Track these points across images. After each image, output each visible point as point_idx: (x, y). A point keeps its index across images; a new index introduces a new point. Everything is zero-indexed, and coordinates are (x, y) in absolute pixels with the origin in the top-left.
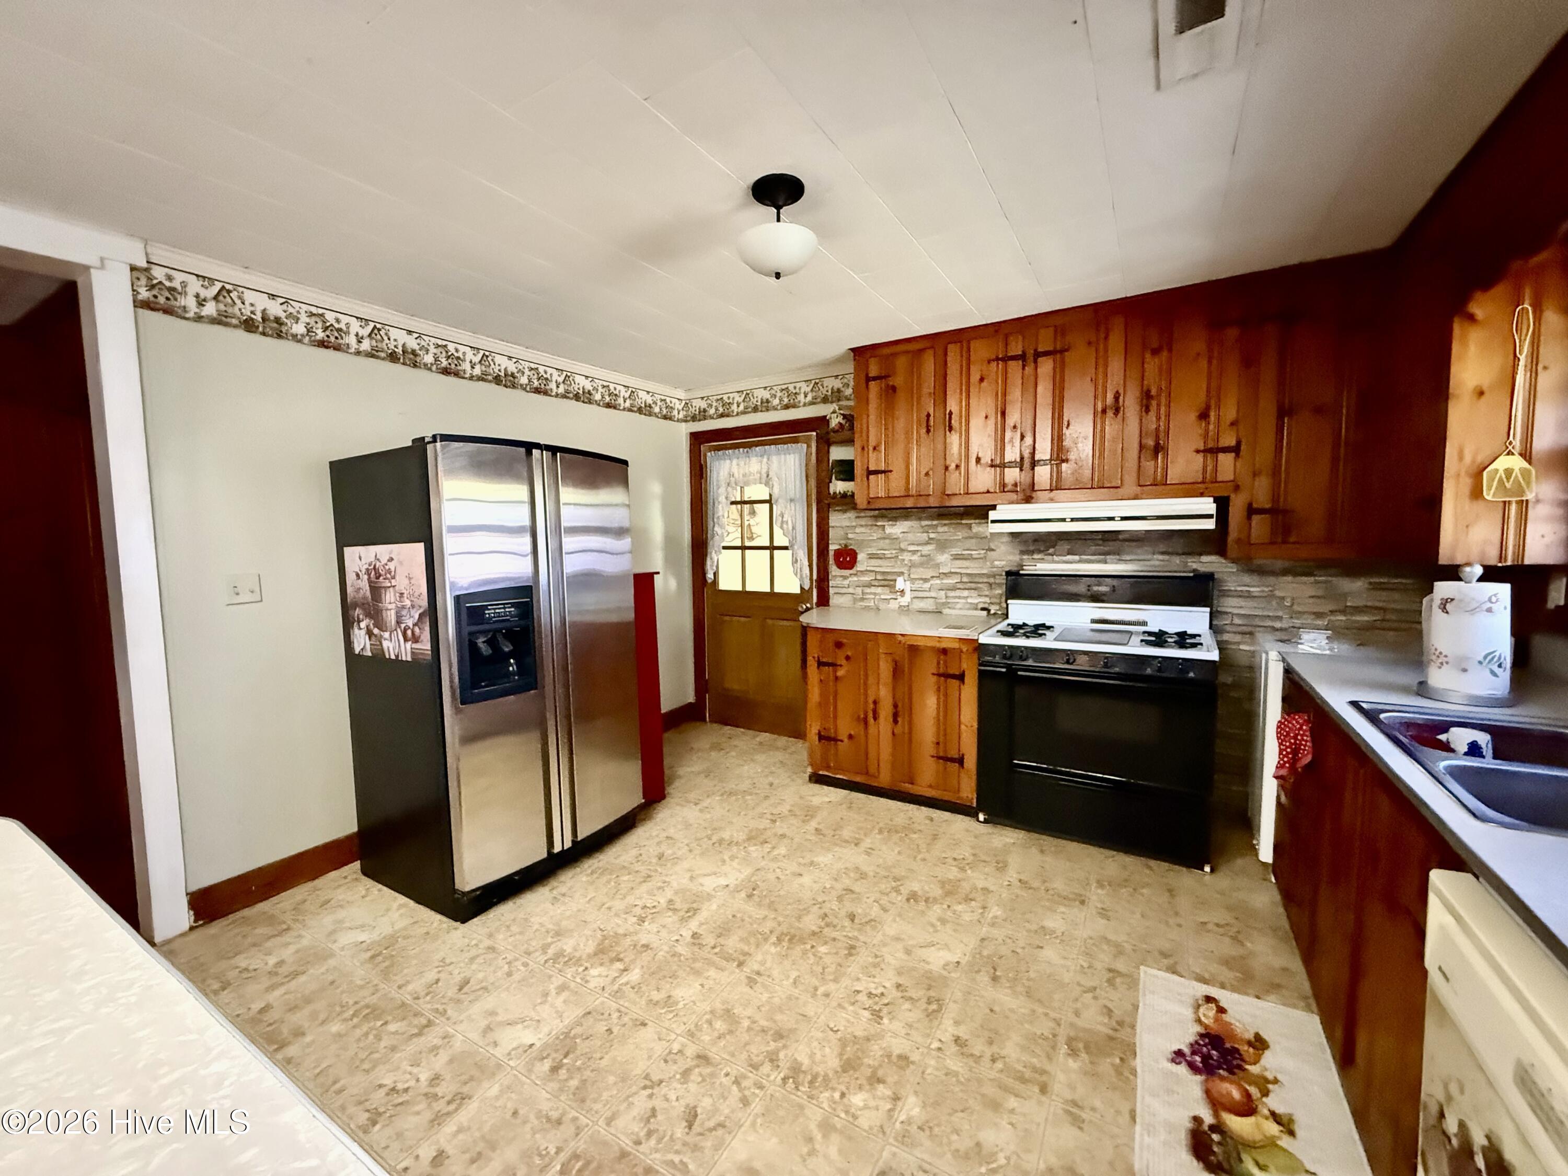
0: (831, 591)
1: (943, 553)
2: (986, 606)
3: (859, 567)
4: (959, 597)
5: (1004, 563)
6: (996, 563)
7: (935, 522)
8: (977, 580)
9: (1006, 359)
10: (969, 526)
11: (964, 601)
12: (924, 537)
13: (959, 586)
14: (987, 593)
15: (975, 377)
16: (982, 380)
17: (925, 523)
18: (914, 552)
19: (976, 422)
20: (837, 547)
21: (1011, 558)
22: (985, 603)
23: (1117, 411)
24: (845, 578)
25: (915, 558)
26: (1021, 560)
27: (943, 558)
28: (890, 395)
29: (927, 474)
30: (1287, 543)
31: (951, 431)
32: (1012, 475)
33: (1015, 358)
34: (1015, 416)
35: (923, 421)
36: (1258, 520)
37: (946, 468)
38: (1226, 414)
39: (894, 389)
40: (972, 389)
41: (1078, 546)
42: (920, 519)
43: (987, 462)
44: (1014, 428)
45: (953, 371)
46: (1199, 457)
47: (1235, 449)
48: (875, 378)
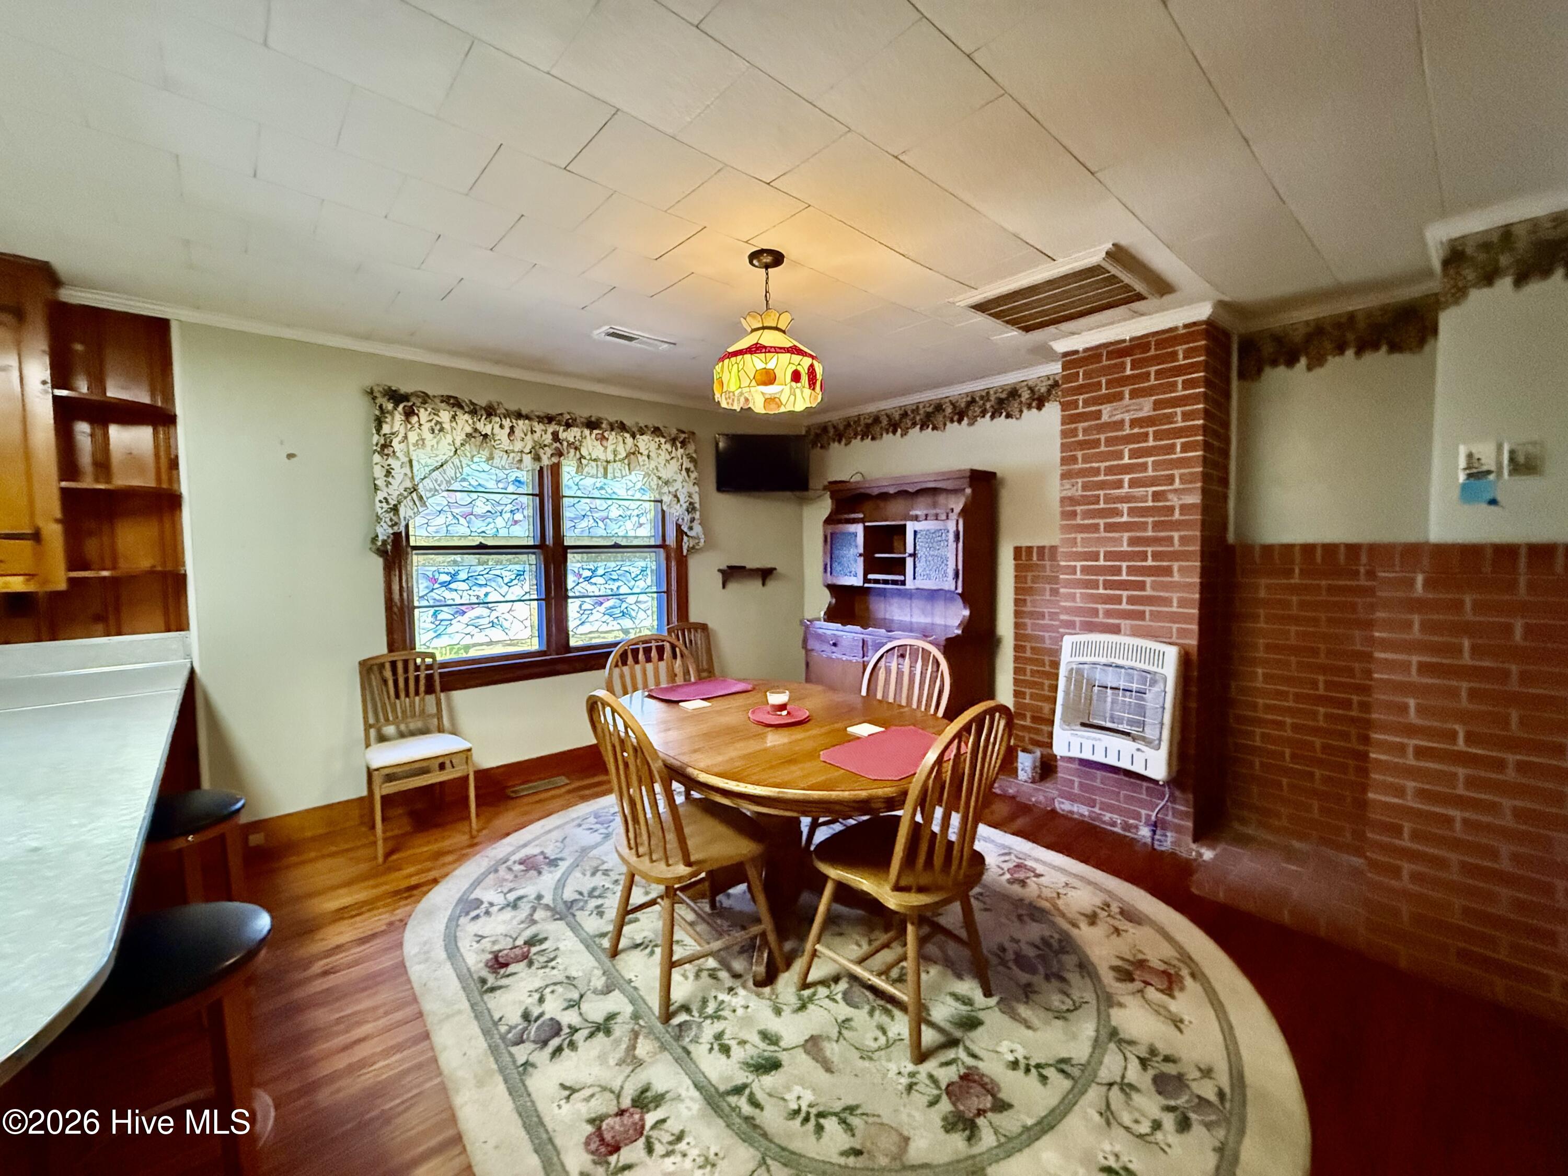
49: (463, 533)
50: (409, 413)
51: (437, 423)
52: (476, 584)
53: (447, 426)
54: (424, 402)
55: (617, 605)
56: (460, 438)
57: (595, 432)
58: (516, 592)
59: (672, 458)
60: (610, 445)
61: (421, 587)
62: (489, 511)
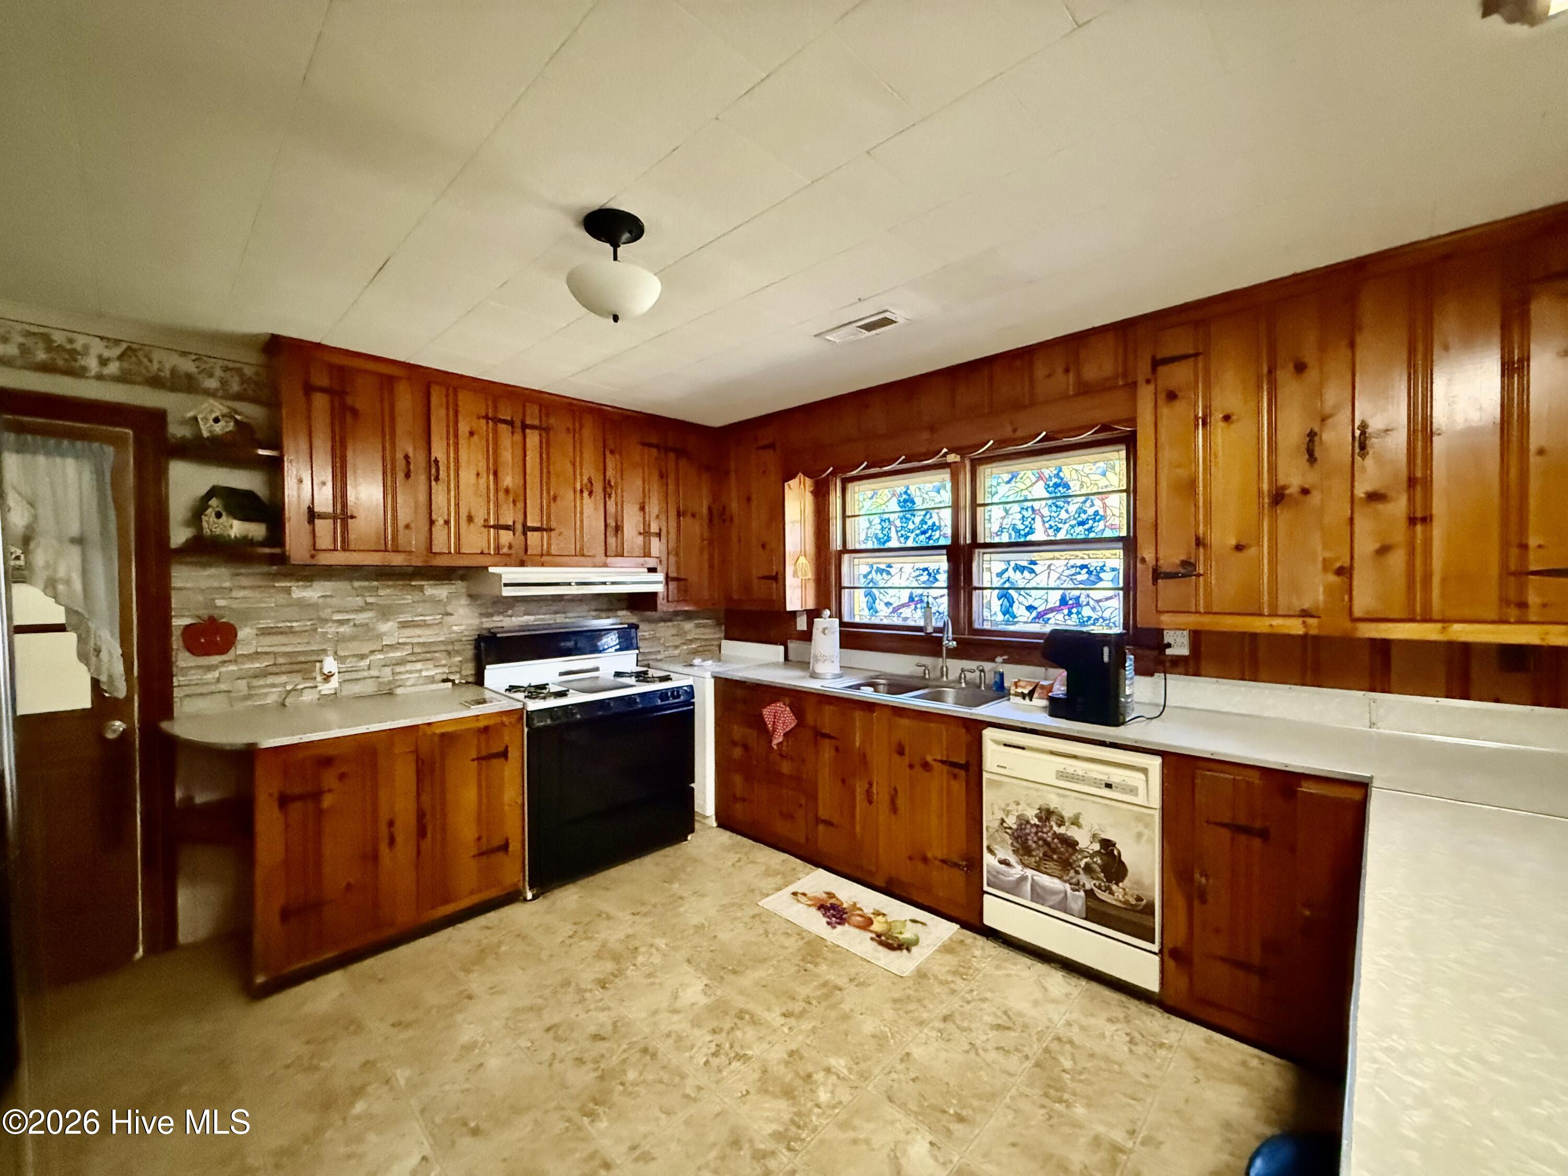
0: (177, 693)
1: (387, 620)
2: (445, 677)
3: (240, 650)
4: (410, 672)
5: (463, 627)
6: (455, 628)
7: (375, 583)
8: (433, 649)
9: (497, 421)
10: (421, 589)
11: (417, 675)
12: (359, 601)
13: (410, 658)
14: (444, 662)
15: (464, 428)
16: (472, 434)
17: (357, 584)
18: (341, 622)
19: (467, 476)
20: (187, 621)
21: (470, 621)
22: (444, 673)
23: (590, 493)
24: (210, 668)
25: (344, 629)
26: (482, 623)
27: (385, 627)
28: (349, 418)
29: (407, 527)
30: (685, 601)
31: (437, 479)
32: (506, 537)
33: (505, 422)
34: (508, 480)
35: (401, 463)
36: (672, 585)
37: (432, 522)
38: (654, 508)
39: (355, 412)
40: (461, 442)
41: (532, 607)
42: (351, 579)
43: (479, 521)
44: (507, 491)
45: (439, 415)
46: (641, 538)
47: (659, 535)
48: (323, 390)
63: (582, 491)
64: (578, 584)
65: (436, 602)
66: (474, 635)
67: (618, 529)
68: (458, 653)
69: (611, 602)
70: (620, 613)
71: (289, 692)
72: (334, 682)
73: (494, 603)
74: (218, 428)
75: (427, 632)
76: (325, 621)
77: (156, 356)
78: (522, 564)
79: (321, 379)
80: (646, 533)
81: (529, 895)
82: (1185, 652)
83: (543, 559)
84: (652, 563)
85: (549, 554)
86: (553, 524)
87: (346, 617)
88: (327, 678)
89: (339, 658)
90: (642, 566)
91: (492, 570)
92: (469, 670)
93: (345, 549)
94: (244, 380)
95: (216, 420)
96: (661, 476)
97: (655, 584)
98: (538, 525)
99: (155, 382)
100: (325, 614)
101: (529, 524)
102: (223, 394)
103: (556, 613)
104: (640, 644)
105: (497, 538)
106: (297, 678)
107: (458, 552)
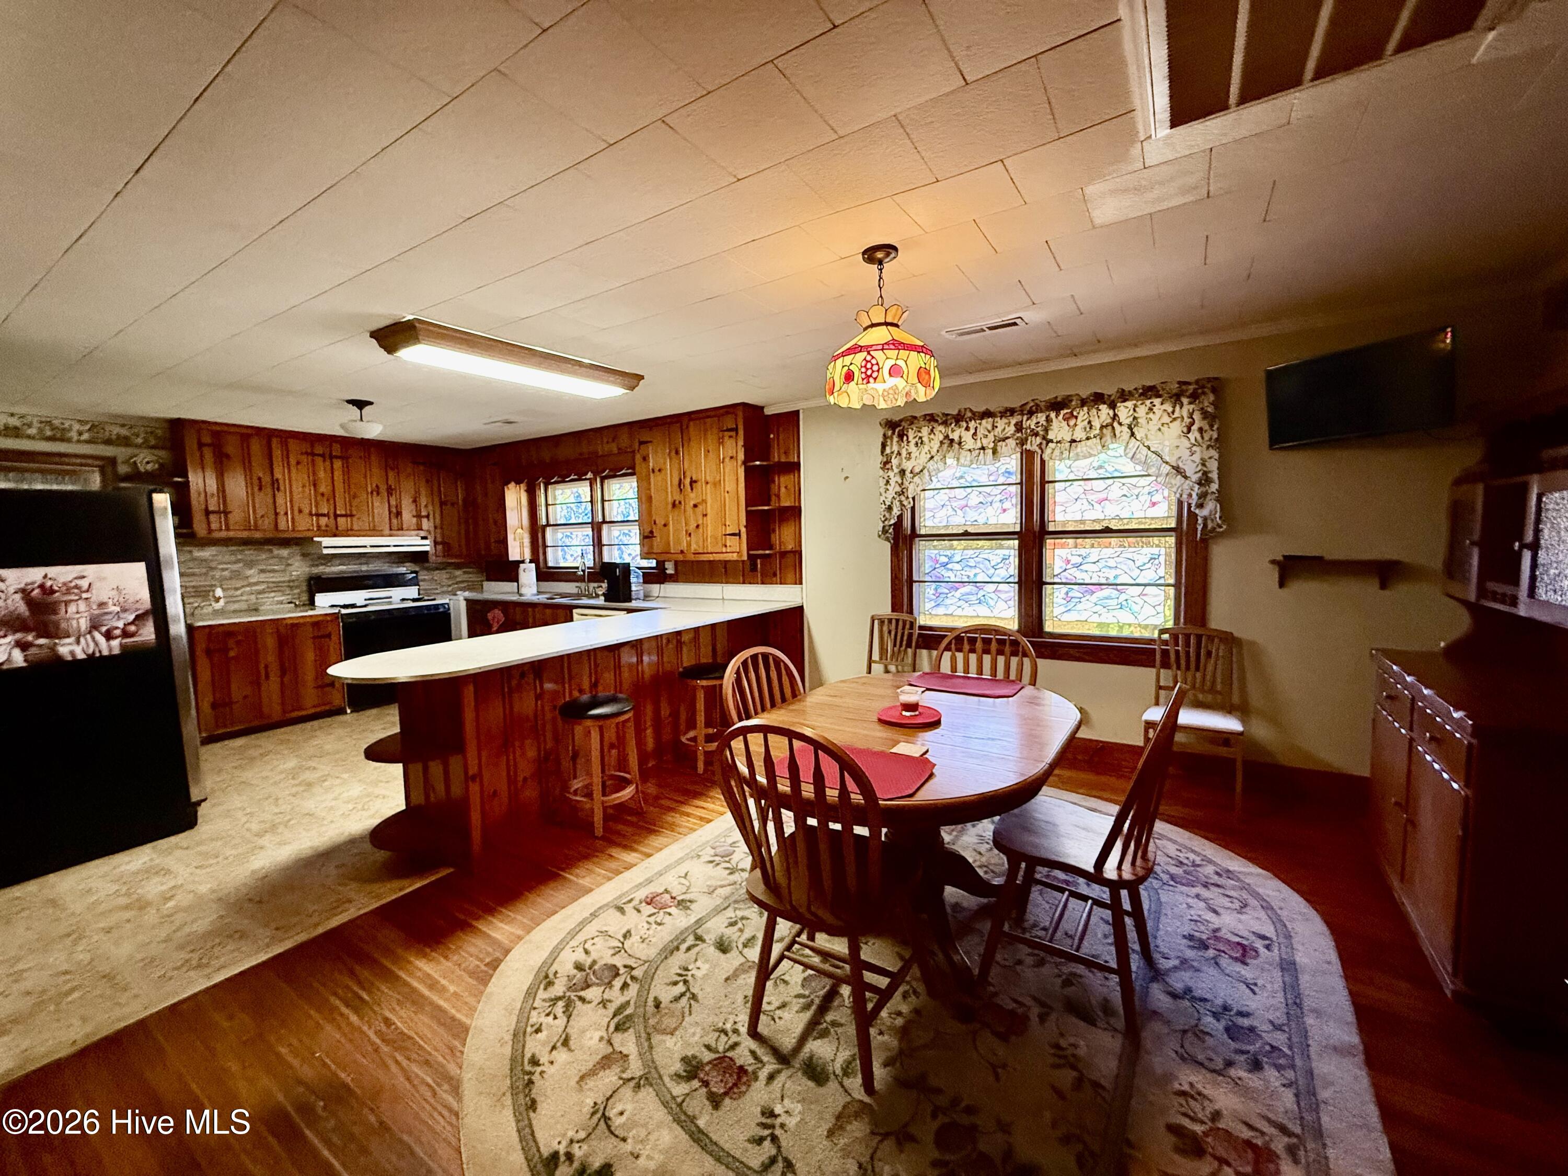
1: (251, 569)
2: (290, 601)
5: (299, 572)
6: (294, 573)
8: (281, 585)
9: (314, 455)
11: (273, 599)
12: (233, 558)
13: (267, 590)
15: (293, 461)
16: (298, 463)
17: (232, 548)
18: (223, 570)
19: (297, 488)
21: (304, 569)
22: (289, 599)
23: (378, 494)
25: (226, 573)
26: (311, 570)
27: (251, 572)
28: (224, 459)
29: (262, 516)
30: (448, 555)
31: (278, 489)
32: (323, 521)
33: (319, 455)
34: (323, 488)
35: (256, 482)
36: (440, 547)
37: (276, 514)
38: (423, 501)
39: (228, 457)
40: (292, 468)
41: (345, 560)
42: (227, 546)
43: (306, 511)
44: (323, 495)
45: (277, 453)
46: (414, 520)
47: (428, 517)
48: (208, 445)
49: (958, 523)
50: (901, 436)
51: (920, 438)
52: (967, 566)
53: (925, 439)
54: (912, 423)
55: (1113, 596)
56: (936, 445)
57: (1063, 412)
58: (1001, 574)
59: (1175, 419)
60: (1081, 423)
61: (927, 566)
62: (981, 503)
63: (372, 493)
64: (371, 546)
65: (281, 558)
66: (307, 576)
67: (399, 514)
68: (297, 587)
69: (399, 558)
70: (407, 564)
71: (196, 608)
72: (222, 602)
73: (319, 558)
74: (149, 467)
75: (276, 575)
76: (215, 568)
77: (107, 428)
78: (335, 536)
79: (207, 439)
80: (419, 516)
81: (349, 711)
82: (672, 572)
83: (347, 533)
84: (423, 534)
85: (352, 530)
86: (354, 512)
87: (225, 566)
88: (217, 600)
89: (224, 590)
90: (417, 535)
91: (316, 539)
92: (305, 597)
93: (228, 529)
94: (156, 437)
95: (148, 463)
96: (427, 481)
97: (426, 546)
98: (344, 513)
99: (108, 442)
100: (213, 564)
101: (338, 512)
102: (146, 445)
103: (361, 564)
104: (421, 583)
105: (318, 521)
106: (199, 600)
107: (293, 530)
